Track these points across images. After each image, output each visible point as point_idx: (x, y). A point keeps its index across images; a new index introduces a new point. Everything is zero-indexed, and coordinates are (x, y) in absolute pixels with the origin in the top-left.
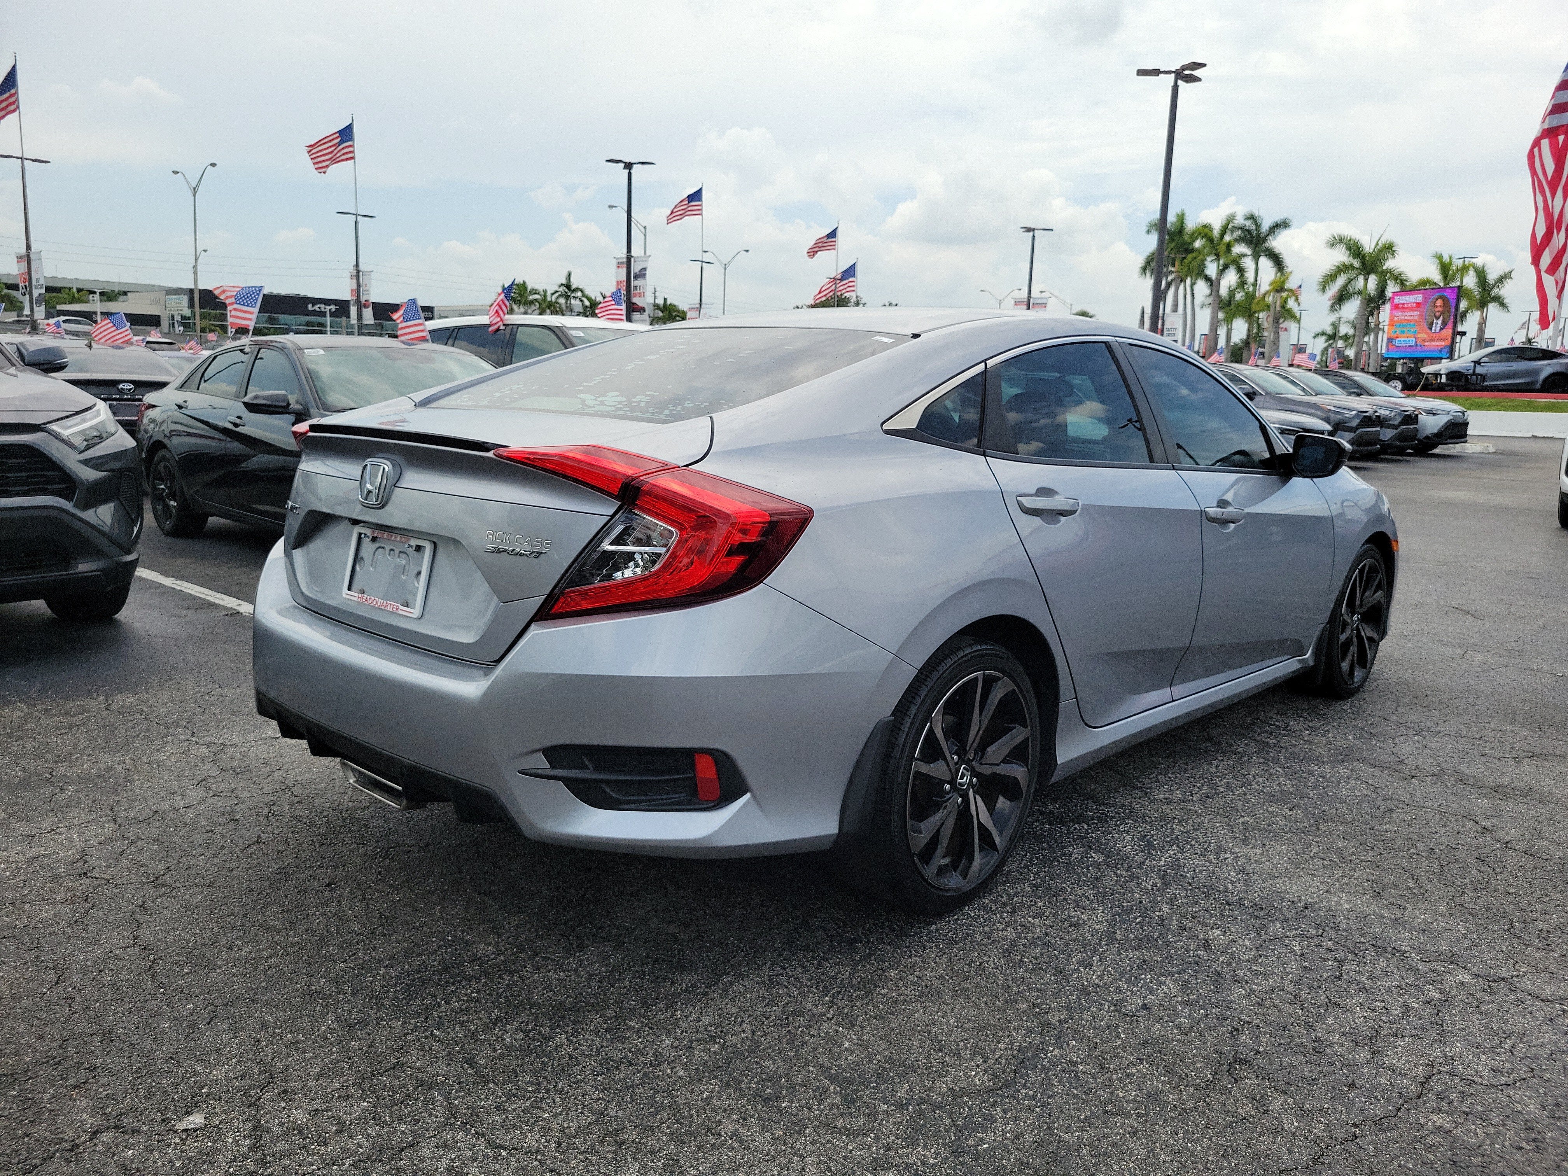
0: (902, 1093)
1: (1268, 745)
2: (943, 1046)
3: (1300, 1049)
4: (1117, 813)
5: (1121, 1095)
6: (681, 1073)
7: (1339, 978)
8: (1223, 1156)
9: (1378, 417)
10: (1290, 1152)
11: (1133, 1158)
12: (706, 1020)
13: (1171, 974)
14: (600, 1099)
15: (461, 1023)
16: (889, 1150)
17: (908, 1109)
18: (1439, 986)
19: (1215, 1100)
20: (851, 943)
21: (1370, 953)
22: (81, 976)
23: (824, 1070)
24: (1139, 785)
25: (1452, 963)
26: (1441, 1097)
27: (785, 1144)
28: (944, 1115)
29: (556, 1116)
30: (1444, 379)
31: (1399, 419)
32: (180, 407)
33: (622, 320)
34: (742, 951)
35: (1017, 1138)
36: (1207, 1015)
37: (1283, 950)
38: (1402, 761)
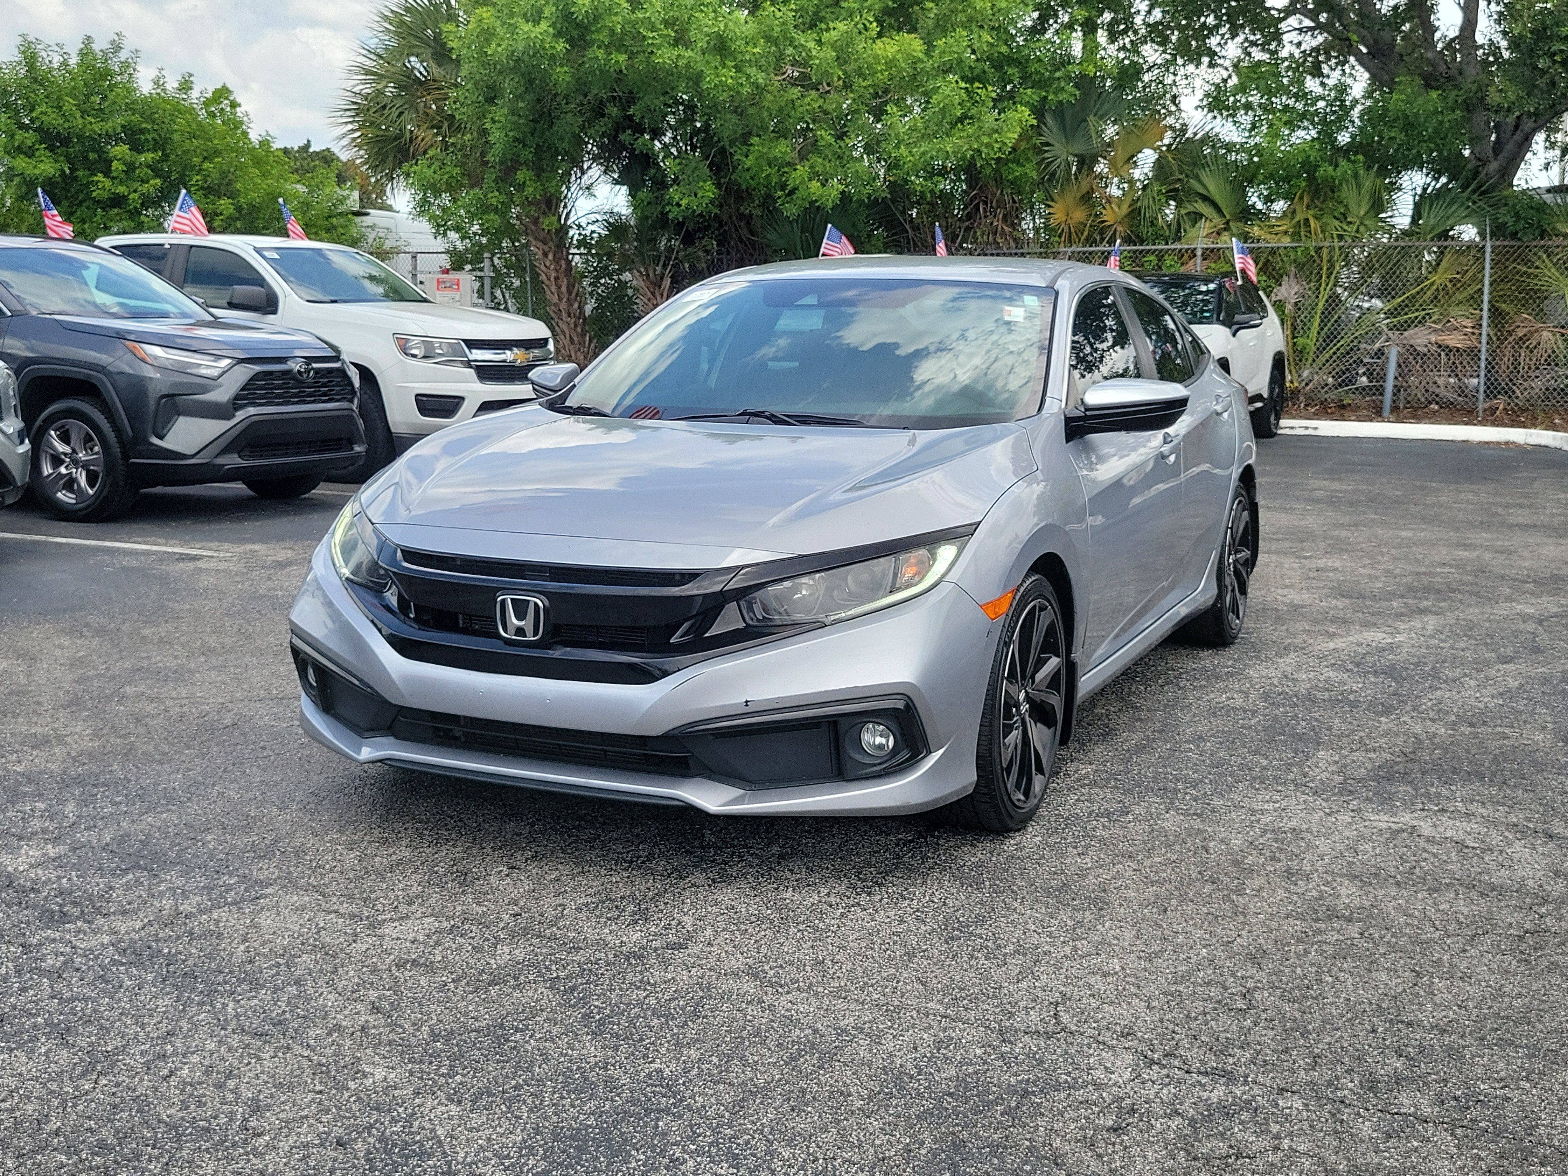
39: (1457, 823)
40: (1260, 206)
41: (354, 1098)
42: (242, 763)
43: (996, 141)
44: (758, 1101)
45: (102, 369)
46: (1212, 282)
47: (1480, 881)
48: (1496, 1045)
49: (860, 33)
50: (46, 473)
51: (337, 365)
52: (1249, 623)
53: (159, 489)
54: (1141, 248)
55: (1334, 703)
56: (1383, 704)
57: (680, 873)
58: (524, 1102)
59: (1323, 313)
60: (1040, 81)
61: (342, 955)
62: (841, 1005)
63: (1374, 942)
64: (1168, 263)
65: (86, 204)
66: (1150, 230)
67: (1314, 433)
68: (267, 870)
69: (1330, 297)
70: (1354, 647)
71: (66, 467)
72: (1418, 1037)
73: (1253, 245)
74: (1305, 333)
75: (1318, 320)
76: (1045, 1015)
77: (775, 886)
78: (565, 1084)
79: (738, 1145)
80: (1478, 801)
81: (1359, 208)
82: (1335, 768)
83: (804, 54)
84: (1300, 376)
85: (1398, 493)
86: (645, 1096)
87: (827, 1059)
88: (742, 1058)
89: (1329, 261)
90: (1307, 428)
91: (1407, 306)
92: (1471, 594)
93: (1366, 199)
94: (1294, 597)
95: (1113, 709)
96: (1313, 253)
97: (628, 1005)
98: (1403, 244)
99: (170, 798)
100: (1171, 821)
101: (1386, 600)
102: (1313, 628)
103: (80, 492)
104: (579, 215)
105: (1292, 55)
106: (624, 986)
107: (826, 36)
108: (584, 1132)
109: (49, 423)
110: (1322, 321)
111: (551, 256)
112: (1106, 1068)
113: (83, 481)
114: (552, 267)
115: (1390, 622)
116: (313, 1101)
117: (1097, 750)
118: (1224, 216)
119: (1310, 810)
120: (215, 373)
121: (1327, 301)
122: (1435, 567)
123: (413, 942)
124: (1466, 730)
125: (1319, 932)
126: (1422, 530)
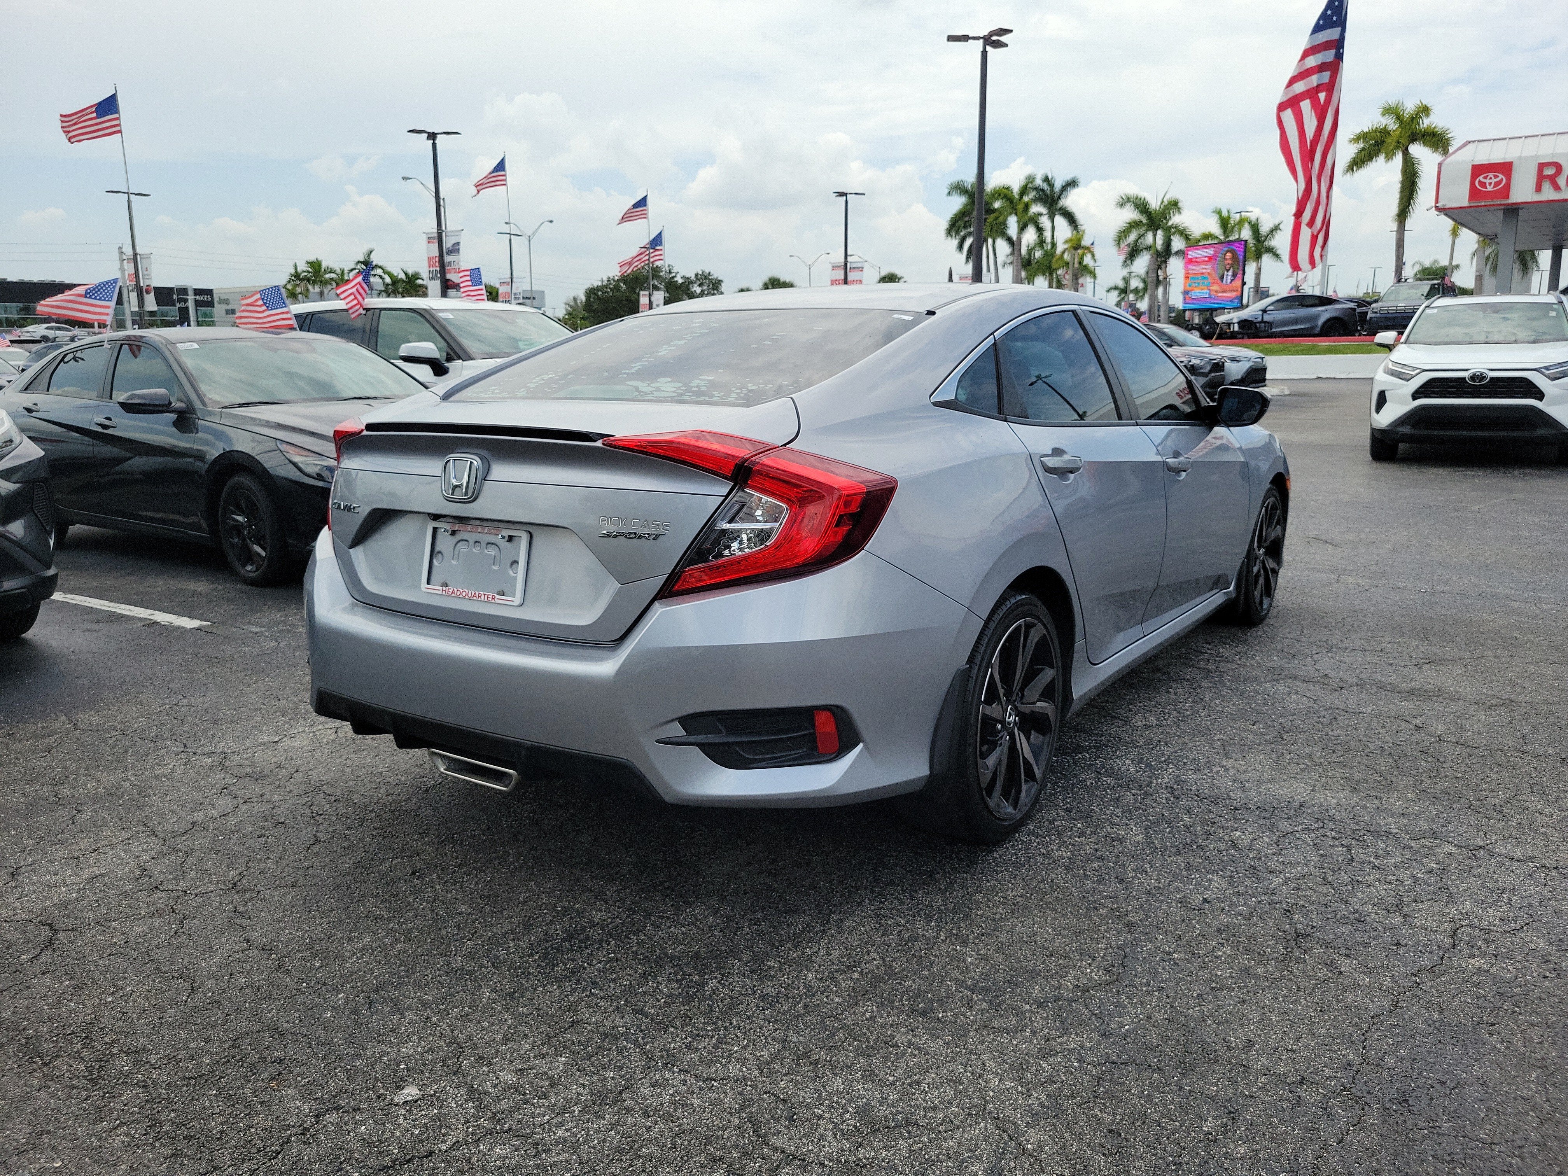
0: (1036, 992)
1: (1209, 671)
2: (1053, 951)
3: (1345, 921)
4: (1108, 741)
5: (1219, 973)
6: (837, 1000)
7: (1352, 860)
8: (1321, 1011)
9: (1192, 366)
10: (1373, 1002)
11: (1251, 1022)
12: (836, 954)
13: (1215, 872)
14: (776, 1030)
15: (614, 980)
16: (1048, 1040)
17: (1048, 1006)
18: (1433, 858)
19: (1295, 968)
20: (931, 874)
21: (1368, 838)
22: (213, 981)
23: (962, 983)
24: (1117, 715)
25: (1436, 838)
26: (1471, 945)
27: (957, 1046)
28: (1081, 1007)
29: (745, 1047)
30: (1236, 328)
31: (1208, 368)
32: (29, 411)
33: (483, 300)
34: (837, 892)
35: (1150, 1017)
36: (1259, 902)
37: (1297, 842)
38: (1326, 676)
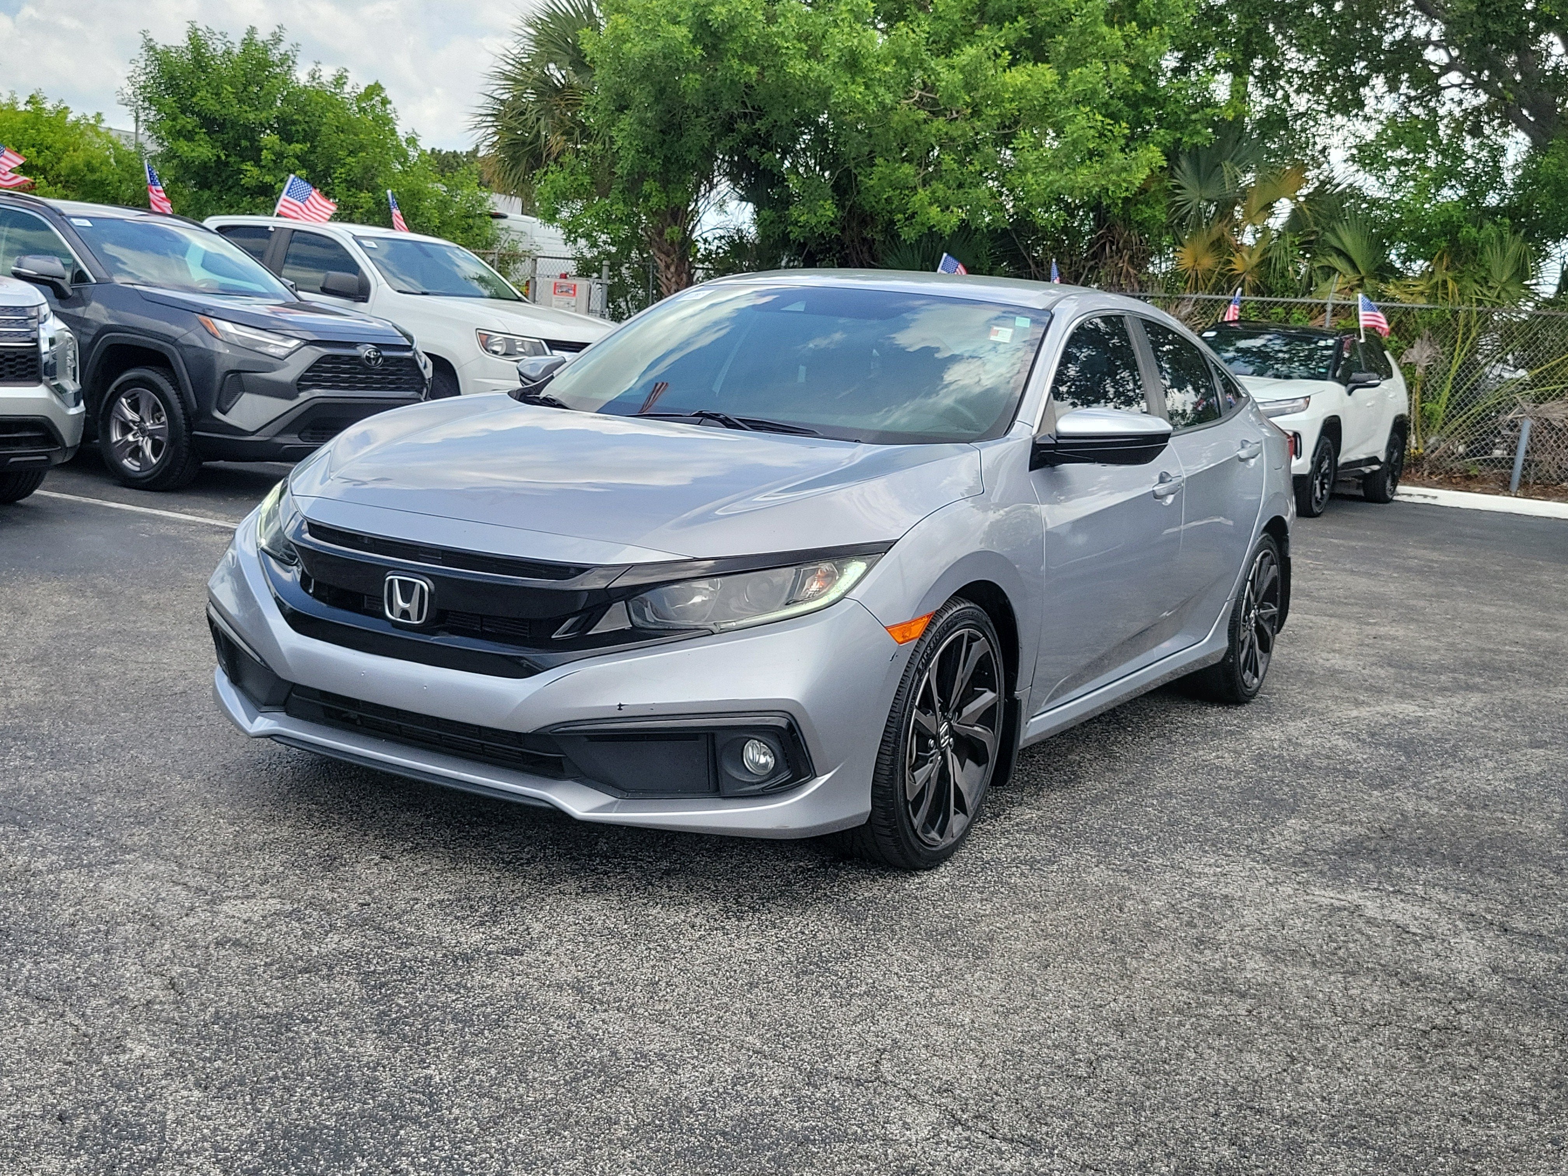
39: (1408, 906)
40: (1398, 265)
41: (100, 1073)
42: (170, 730)
43: (1124, 181)
44: (517, 1119)
45: (173, 341)
46: (1332, 337)
47: (1407, 969)
48: (1344, 1143)
49: (989, 58)
50: (114, 440)
51: (409, 354)
52: (1273, 683)
53: (221, 463)
54: (1269, 299)
55: (1328, 771)
56: (1381, 777)
57: (553, 878)
58: (273, 1094)
59: (1455, 379)
60: (1175, 122)
61: (167, 928)
62: (655, 1029)
63: (1260, 1022)
64: (1296, 316)
65: (235, 190)
66: (1280, 281)
67: (1433, 502)
68: (141, 836)
69: (1464, 363)
70: (1378, 717)
71: (134, 435)
72: (1262, 1126)
73: (1387, 304)
74: (1434, 398)
75: (1450, 386)
76: (866, 1060)
77: (645, 901)
78: (325, 1080)
79: (472, 1163)
80: (1442, 886)
81: (1502, 272)
82: (1299, 838)
83: (933, 77)
84: (1425, 442)
85: (1498, 568)
86: (401, 1101)
87: (612, 1082)
88: (523, 1074)
89: (1466, 325)
90: (1425, 496)
91: (1545, 377)
92: (1530, 674)
93: (1512, 262)
94: (1336, 661)
95: (1088, 756)
96: (1449, 316)
97: (431, 1007)
98: (1545, 313)
99: (81, 757)
100: (1097, 875)
101: (1436, 673)
102: (1343, 695)
103: (144, 461)
104: (705, 229)
105: (1450, 113)
106: (437, 987)
107: (956, 60)
108: (317, 1133)
109: (120, 390)
110: (1454, 387)
111: (673, 269)
112: (905, 1123)
113: (148, 450)
114: (673, 280)
115: (1430, 695)
116: (58, 1071)
117: (1052, 796)
118: (1359, 273)
119: (1252, 877)
120: (281, 352)
121: (1460, 367)
122: (1506, 644)
123: (245, 922)
124: (1461, 811)
125: (1206, 1004)
126: (1507, 607)
